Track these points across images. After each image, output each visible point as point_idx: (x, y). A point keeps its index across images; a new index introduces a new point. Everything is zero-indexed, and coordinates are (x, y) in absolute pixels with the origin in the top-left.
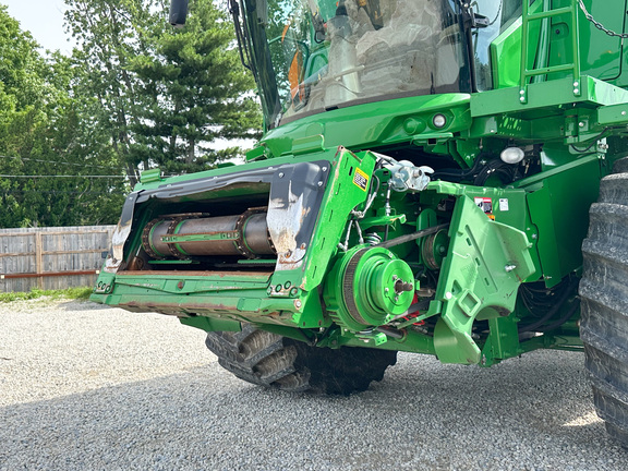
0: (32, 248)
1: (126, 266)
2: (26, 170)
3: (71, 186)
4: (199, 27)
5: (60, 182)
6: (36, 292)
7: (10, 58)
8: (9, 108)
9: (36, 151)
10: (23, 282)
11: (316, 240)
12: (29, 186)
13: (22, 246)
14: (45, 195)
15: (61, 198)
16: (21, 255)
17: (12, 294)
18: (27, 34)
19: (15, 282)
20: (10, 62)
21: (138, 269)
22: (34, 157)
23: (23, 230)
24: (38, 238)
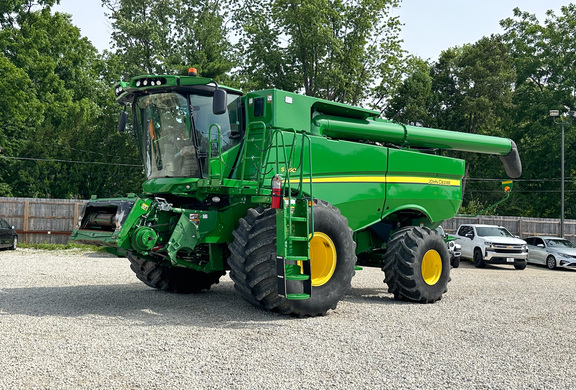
0: (71, 214)
1: (82, 228)
2: (73, 157)
3: (104, 170)
4: (205, 59)
5: (96, 167)
6: (71, 245)
7: (71, 59)
8: (66, 100)
9: (80, 143)
10: (63, 237)
11: (125, 224)
12: (74, 168)
13: (64, 211)
14: (85, 176)
15: (96, 178)
16: (64, 218)
17: (54, 245)
18: (85, 39)
19: (57, 237)
20: (71, 62)
21: (86, 229)
22: (79, 147)
23: (66, 201)
24: (77, 207)
